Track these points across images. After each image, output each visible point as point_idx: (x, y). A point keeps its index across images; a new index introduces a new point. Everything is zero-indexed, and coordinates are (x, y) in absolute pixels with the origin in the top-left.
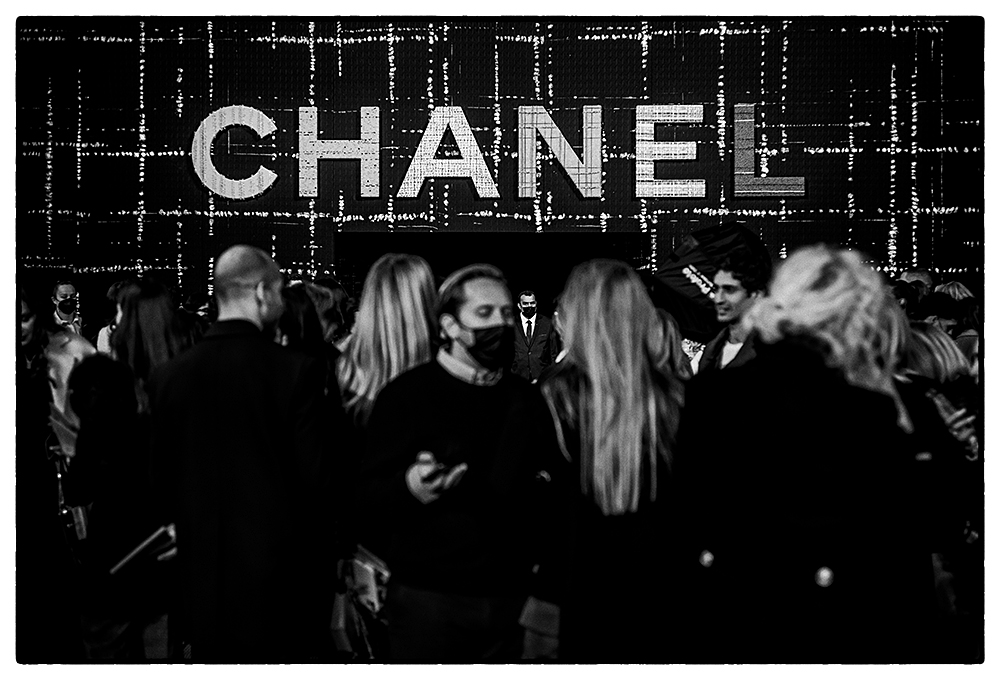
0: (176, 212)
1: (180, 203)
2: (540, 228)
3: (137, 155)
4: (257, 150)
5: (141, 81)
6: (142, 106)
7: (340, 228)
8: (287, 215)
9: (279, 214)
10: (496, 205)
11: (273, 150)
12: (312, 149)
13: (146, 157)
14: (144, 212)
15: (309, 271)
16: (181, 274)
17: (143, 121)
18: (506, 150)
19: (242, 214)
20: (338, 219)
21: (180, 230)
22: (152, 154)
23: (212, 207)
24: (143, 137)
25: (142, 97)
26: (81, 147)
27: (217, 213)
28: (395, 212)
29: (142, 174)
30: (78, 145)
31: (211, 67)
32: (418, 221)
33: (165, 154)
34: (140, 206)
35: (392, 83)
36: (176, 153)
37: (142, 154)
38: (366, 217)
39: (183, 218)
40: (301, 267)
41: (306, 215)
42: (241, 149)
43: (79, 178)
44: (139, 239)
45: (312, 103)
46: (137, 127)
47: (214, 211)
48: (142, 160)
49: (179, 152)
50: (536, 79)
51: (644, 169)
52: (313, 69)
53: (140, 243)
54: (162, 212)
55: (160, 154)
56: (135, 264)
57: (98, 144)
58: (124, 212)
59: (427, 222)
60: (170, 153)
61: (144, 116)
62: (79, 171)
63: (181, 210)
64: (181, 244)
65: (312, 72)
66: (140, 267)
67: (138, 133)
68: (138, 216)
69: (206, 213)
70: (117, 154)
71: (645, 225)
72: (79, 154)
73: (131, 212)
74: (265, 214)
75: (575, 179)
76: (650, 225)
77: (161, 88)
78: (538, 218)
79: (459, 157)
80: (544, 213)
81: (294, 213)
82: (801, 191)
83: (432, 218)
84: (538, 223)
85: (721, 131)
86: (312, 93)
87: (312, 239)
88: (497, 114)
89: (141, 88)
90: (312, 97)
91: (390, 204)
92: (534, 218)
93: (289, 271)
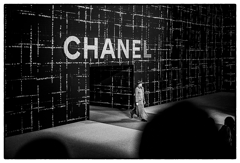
0: (60, 63)
1: (60, 60)
2: (120, 65)
3: (51, 48)
4: (76, 47)
5: (53, 28)
6: (53, 35)
7: (90, 66)
8: (81, 63)
9: (80, 63)
10: (114, 60)
11: (79, 47)
12: (87, 47)
13: (53, 49)
14: (53, 63)
15: (85, 76)
16: (61, 79)
17: (53, 39)
18: (116, 48)
19: (73, 63)
20: (90, 64)
21: (60, 67)
22: (55, 48)
23: (67, 61)
24: (53, 43)
25: (52, 33)
26: (39, 45)
27: (68, 63)
28: (99, 62)
29: (52, 53)
30: (38, 45)
31: (67, 26)
32: (103, 64)
33: (57, 48)
34: (52, 61)
35: (99, 33)
36: (60, 48)
37: (52, 48)
38: (95, 63)
39: (61, 64)
40: (84, 75)
41: (85, 63)
42: (73, 47)
43: (38, 54)
44: (52, 70)
45: (86, 36)
46: (51, 40)
47: (67, 62)
48: (52, 49)
49: (60, 47)
50: (120, 33)
51: (134, 52)
52: (86, 28)
53: (52, 71)
54: (57, 63)
55: (56, 48)
56: (51, 77)
57: (43, 45)
58: (48, 63)
59: (104, 64)
60: (58, 48)
61: (53, 38)
62: (38, 52)
63: (61, 62)
64: (61, 71)
65: (86, 29)
66: (52, 77)
67: (52, 42)
68: (52, 64)
69: (66, 63)
70: (47, 47)
71: (133, 64)
72: (38, 47)
73: (50, 63)
74: (77, 63)
75: (125, 55)
76: (134, 64)
77: (57, 31)
78: (120, 63)
79: (110, 50)
80: (121, 62)
81: (82, 62)
82: (151, 57)
83: (105, 63)
84: (120, 64)
85: (142, 45)
86: (86, 34)
87: (86, 68)
88: (114, 41)
89: (52, 30)
90: (86, 35)
91: (99, 60)
92: (119, 62)
93: (82, 76)
